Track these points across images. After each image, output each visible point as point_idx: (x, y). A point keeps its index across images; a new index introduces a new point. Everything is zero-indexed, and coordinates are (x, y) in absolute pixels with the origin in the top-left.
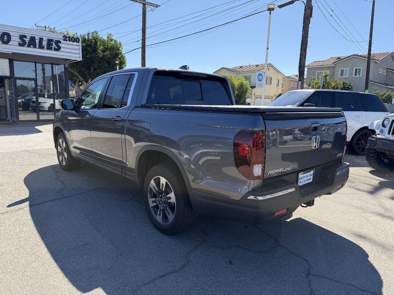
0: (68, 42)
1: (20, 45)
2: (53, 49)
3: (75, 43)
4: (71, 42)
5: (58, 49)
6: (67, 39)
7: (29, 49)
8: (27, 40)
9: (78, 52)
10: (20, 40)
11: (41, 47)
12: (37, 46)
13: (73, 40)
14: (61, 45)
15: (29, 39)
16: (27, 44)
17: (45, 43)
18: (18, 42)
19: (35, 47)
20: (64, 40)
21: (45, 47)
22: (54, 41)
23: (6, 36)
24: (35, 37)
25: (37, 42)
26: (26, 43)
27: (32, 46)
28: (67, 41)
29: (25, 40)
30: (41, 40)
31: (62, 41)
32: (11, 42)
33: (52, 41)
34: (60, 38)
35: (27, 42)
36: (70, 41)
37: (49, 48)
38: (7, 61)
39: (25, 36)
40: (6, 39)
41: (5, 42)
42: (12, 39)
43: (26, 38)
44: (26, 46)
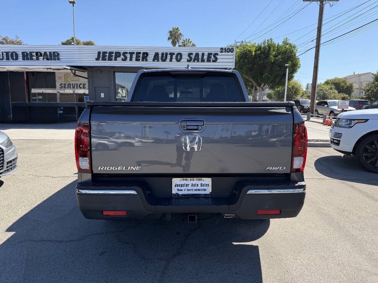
0: (224, 53)
1: (188, 61)
2: (212, 60)
3: (230, 53)
4: (227, 53)
5: (215, 61)
6: (224, 51)
7: (194, 63)
8: (193, 56)
9: (232, 60)
10: (188, 58)
11: (203, 61)
12: (200, 60)
13: (228, 51)
14: (218, 57)
15: (194, 56)
16: (193, 59)
17: (206, 57)
19: (198, 61)
20: (221, 52)
21: (206, 61)
22: (213, 54)
23: (179, 56)
24: (199, 53)
25: (200, 57)
26: (192, 58)
27: (196, 61)
28: (223, 52)
29: (191, 57)
30: (203, 54)
31: (219, 53)
32: (182, 59)
33: (211, 54)
34: (218, 51)
35: (193, 58)
36: (225, 52)
37: (209, 61)
39: (192, 54)
40: (179, 57)
41: (178, 60)
42: (183, 57)
43: (192, 55)
44: (192, 61)
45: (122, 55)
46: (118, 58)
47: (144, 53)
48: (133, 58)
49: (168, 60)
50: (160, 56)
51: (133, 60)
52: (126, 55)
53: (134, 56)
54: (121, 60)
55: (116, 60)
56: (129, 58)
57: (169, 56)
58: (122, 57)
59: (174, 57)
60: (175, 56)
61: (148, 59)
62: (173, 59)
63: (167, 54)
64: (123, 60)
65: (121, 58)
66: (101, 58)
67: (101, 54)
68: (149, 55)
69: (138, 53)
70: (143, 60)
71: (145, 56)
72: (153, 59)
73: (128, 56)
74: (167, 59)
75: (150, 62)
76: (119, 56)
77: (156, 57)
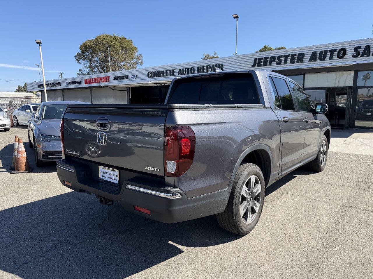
1: (354, 56)
7: (363, 58)
8: (361, 51)
10: (354, 52)
12: (371, 54)
15: (363, 49)
16: (361, 54)
18: (352, 55)
19: (369, 55)
23: (342, 52)
24: (370, 46)
25: (372, 49)
27: (366, 55)
29: (359, 51)
32: (346, 55)
38: (352, 73)
40: (342, 54)
41: (340, 57)
42: (347, 53)
43: (360, 49)
44: (360, 56)
45: (276, 59)
46: (273, 63)
47: (299, 55)
48: (288, 61)
49: (328, 58)
50: (318, 54)
51: (287, 63)
52: (281, 58)
53: (289, 58)
54: (275, 64)
55: (270, 64)
56: (284, 62)
57: (328, 54)
58: (277, 61)
59: (336, 53)
60: (337, 52)
61: (303, 60)
62: (334, 57)
63: (326, 52)
64: (277, 64)
65: (275, 62)
66: (257, 64)
67: (257, 61)
68: (305, 56)
69: (293, 56)
70: (298, 62)
71: (301, 57)
72: (309, 59)
73: (283, 59)
75: (307, 63)
76: (274, 61)
77: (313, 57)
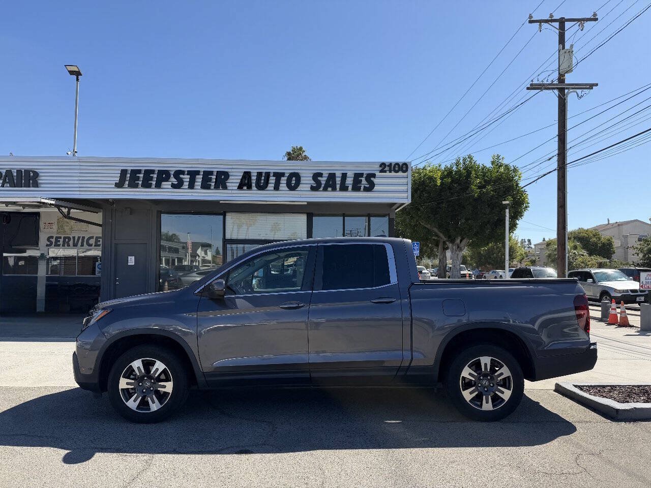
0: (388, 174)
1: (313, 189)
2: (362, 188)
3: (400, 174)
4: (393, 174)
5: (370, 188)
6: (387, 168)
7: (325, 194)
8: (323, 180)
9: (404, 188)
10: (313, 182)
11: (344, 188)
12: (338, 187)
13: (397, 169)
14: (375, 181)
15: (326, 179)
16: (323, 186)
17: (349, 181)
18: (310, 186)
19: (334, 189)
20: (381, 171)
21: (350, 188)
22: (365, 176)
23: (294, 179)
24: (335, 174)
25: (338, 180)
26: (321, 184)
27: (330, 189)
28: (385, 172)
29: (320, 181)
30: (344, 176)
31: (378, 174)
32: (301, 185)
33: (361, 175)
34: (375, 169)
35: (323, 182)
36: (390, 172)
37: (356, 188)
38: (303, 218)
39: (321, 175)
40: (294, 182)
41: (292, 188)
42: (302, 182)
43: (322, 177)
44: (321, 189)
45: (172, 176)
46: (163, 183)
47: (219, 173)
48: (196, 184)
49: (271, 186)
50: (254, 178)
51: (196, 187)
52: (181, 176)
53: (199, 179)
54: (170, 187)
55: (158, 186)
56: (187, 183)
57: (272, 180)
58: (173, 180)
59: (284, 180)
60: (286, 178)
61: (228, 184)
62: (281, 185)
63: (268, 175)
64: (174, 186)
65: (170, 183)
66: (127, 183)
67: (128, 175)
68: (230, 177)
69: (207, 174)
70: (216, 187)
71: (222, 179)
72: (238, 185)
73: (186, 178)
74: (269, 185)
75: (233, 192)
76: (167, 179)
77: (246, 182)
